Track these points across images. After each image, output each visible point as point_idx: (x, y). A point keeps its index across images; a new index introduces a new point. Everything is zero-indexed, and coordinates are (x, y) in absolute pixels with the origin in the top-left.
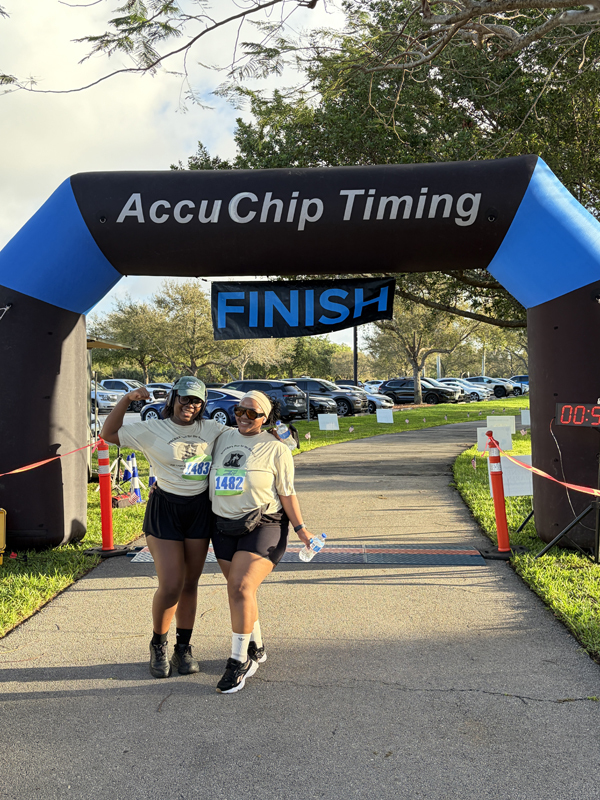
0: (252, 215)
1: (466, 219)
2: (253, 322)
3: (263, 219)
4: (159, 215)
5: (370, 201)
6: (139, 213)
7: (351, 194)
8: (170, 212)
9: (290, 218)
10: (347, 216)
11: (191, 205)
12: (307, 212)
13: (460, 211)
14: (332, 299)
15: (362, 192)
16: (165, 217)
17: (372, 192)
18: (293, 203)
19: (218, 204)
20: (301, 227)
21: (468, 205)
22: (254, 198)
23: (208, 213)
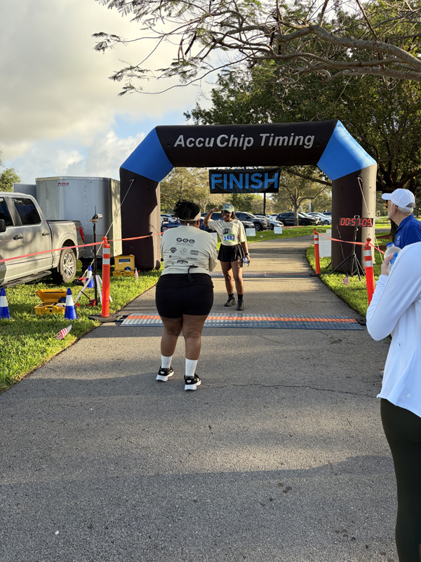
0: (226, 144)
1: (308, 146)
2: (225, 188)
3: (230, 145)
4: (190, 144)
5: (272, 138)
6: (182, 143)
7: (264, 136)
8: (194, 142)
9: (240, 145)
10: (262, 145)
11: (203, 140)
12: (247, 142)
13: (306, 143)
14: (256, 177)
15: (268, 135)
16: (192, 145)
17: (272, 135)
18: (242, 139)
19: (213, 139)
20: (245, 148)
21: (309, 140)
22: (227, 137)
23: (209, 143)
